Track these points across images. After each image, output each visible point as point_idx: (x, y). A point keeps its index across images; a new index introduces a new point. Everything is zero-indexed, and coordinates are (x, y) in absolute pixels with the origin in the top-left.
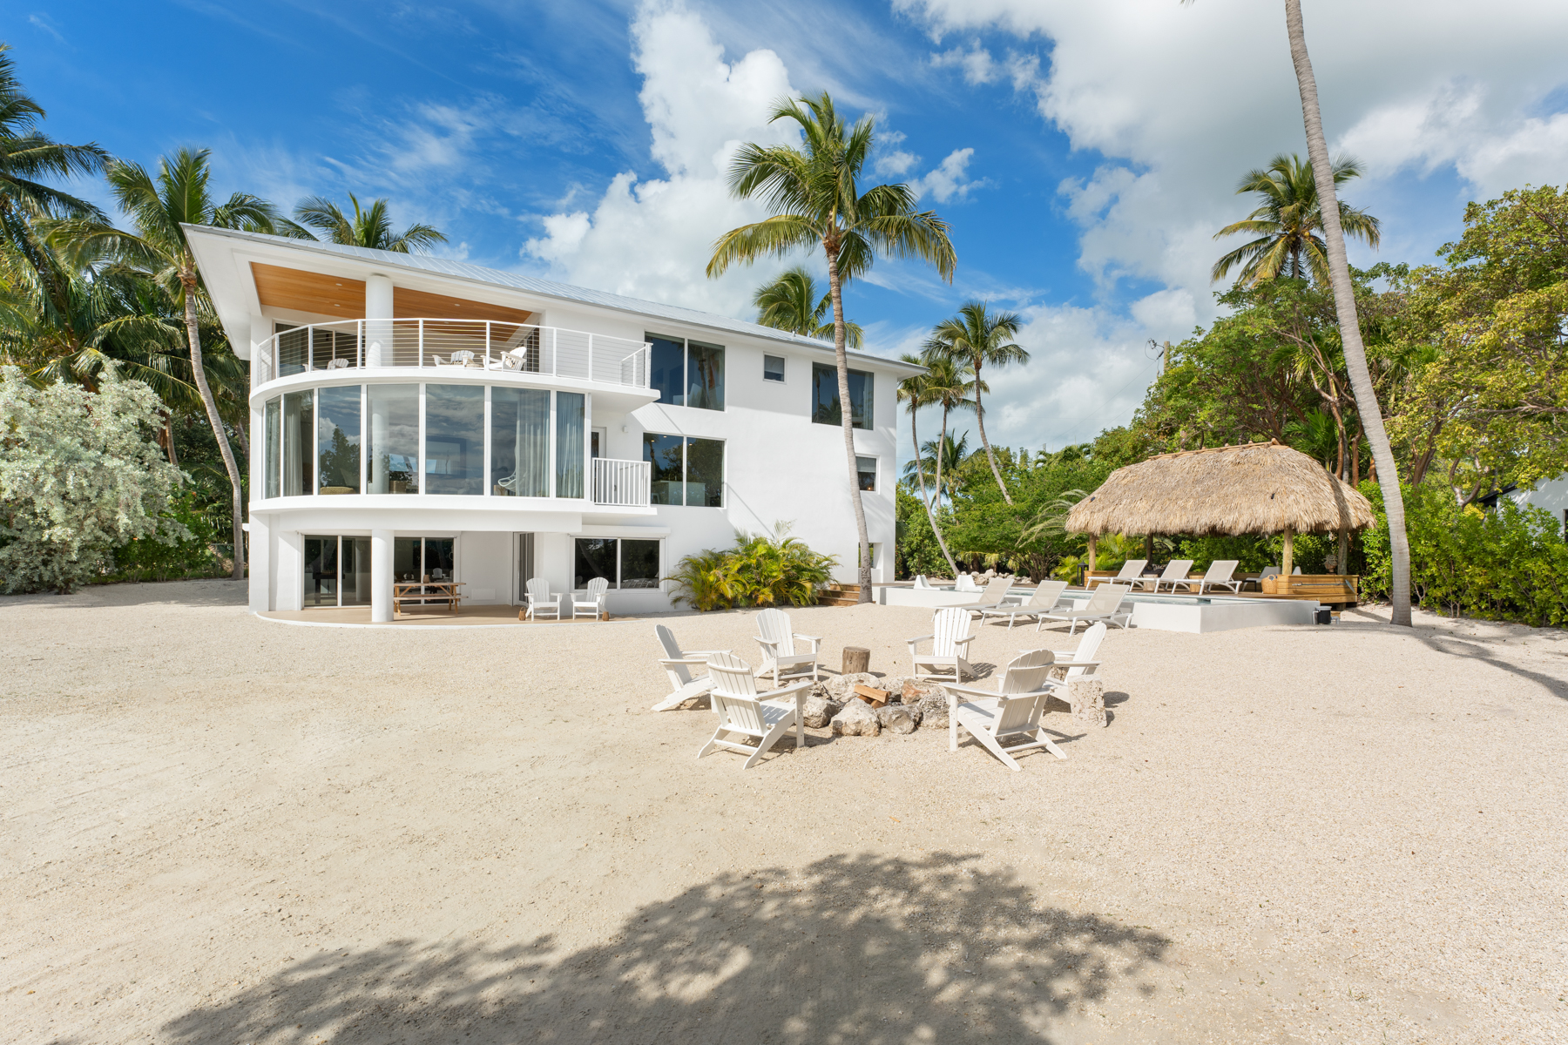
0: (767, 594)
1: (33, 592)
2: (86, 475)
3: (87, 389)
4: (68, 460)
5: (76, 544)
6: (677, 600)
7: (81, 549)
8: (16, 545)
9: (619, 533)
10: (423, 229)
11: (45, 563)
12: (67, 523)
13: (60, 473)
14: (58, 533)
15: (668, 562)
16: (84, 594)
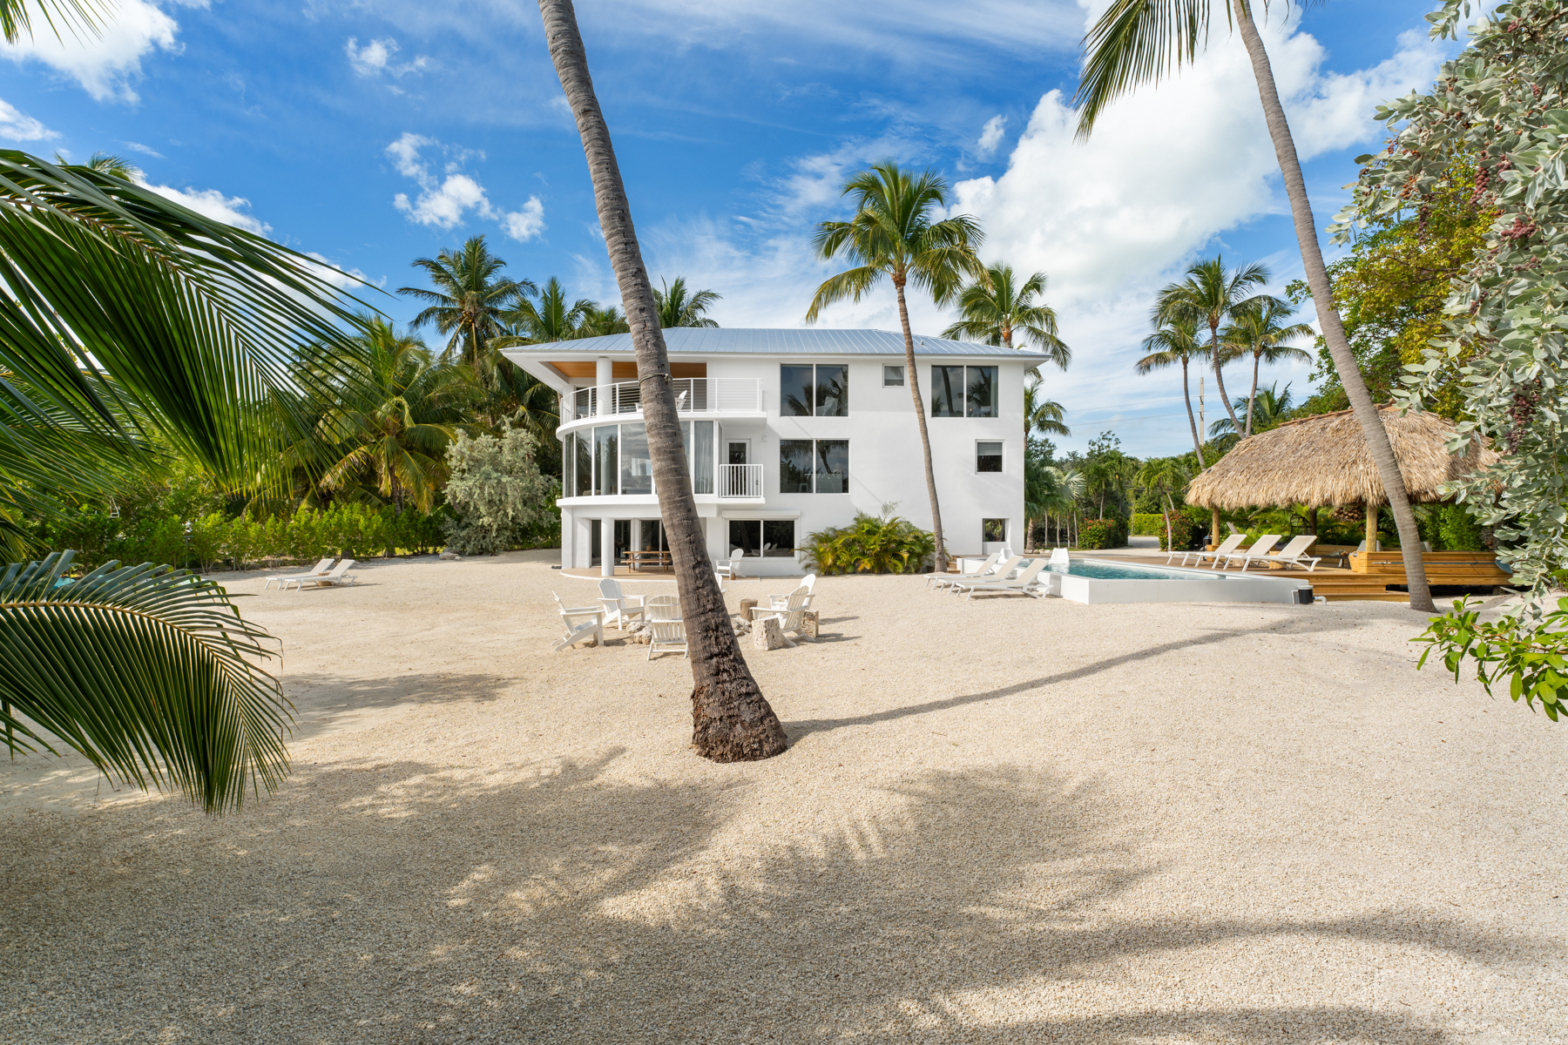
0: (866, 564)
1: (481, 554)
2: (494, 488)
3: (497, 436)
4: (486, 479)
5: (495, 527)
6: (807, 566)
7: (497, 530)
8: (471, 528)
9: (761, 516)
10: (704, 293)
11: (484, 537)
12: (490, 514)
13: (481, 488)
14: (486, 520)
15: (801, 537)
16: (503, 556)
